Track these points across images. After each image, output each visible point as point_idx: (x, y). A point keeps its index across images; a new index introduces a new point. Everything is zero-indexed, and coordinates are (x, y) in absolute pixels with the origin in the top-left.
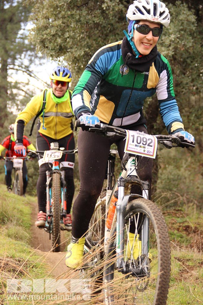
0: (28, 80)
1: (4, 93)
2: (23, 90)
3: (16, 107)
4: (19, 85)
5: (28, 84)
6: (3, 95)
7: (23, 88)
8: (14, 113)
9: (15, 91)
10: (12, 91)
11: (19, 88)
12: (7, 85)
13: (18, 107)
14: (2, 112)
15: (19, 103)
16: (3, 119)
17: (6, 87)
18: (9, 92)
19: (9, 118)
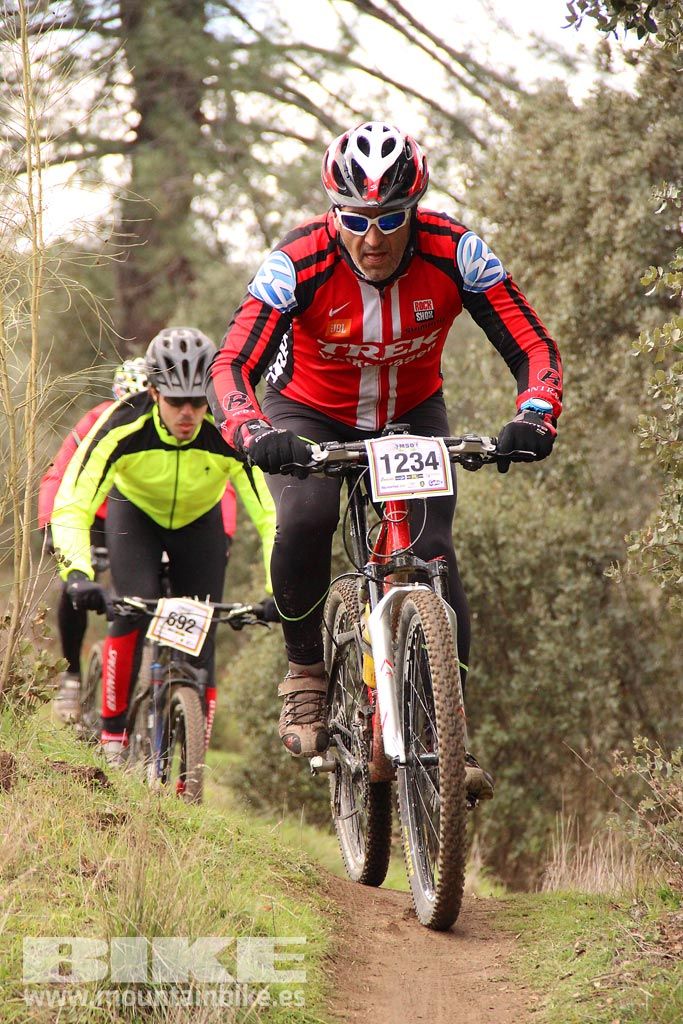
0: (347, 34)
1: (180, 115)
2: (303, 103)
3: (249, 217)
4: (278, 68)
5: (340, 60)
6: (170, 133)
7: (304, 87)
8: (235, 257)
9: (251, 106)
10: (232, 108)
11: (277, 89)
12: (201, 61)
13: (261, 219)
14: (158, 243)
15: (270, 185)
16: (164, 292)
17: (192, 71)
18: (209, 111)
19: (198, 286)
